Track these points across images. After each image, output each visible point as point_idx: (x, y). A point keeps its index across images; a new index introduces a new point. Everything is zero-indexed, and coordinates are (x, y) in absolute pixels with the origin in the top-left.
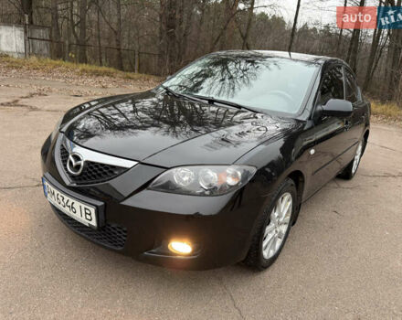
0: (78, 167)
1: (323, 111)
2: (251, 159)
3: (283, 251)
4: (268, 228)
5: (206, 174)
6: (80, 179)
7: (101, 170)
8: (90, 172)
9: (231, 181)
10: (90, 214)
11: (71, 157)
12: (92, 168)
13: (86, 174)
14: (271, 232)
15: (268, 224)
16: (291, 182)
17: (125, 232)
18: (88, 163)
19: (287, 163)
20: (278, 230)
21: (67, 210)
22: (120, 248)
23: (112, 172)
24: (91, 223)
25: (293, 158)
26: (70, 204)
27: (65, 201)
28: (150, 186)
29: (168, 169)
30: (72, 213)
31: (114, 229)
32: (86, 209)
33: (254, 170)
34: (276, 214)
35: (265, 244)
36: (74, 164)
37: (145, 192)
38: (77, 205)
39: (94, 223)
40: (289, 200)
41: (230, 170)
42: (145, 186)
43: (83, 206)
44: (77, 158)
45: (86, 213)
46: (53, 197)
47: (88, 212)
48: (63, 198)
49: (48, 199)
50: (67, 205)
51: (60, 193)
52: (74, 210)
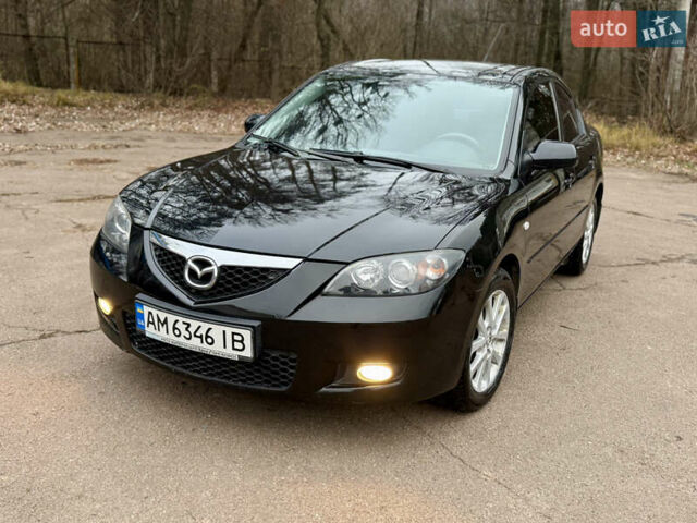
0: (207, 277)
1: (534, 161)
2: (455, 241)
3: (502, 383)
4: (476, 345)
5: (399, 265)
6: (212, 295)
7: (246, 276)
8: (229, 282)
9: (432, 274)
10: (242, 341)
11: (190, 262)
12: (230, 275)
13: (222, 285)
14: (480, 349)
15: (476, 337)
16: (504, 273)
17: (292, 360)
18: (223, 269)
19: (494, 252)
20: (491, 349)
21: (195, 344)
22: (284, 388)
23: (265, 278)
24: (242, 354)
25: (500, 243)
26: (202, 332)
27: (192, 330)
28: (326, 290)
29: (348, 264)
30: (205, 345)
31: (275, 359)
32: (233, 334)
33: (462, 255)
34: (486, 324)
35: (472, 368)
36: (199, 273)
37: (319, 299)
38: (217, 331)
39: (248, 353)
40: (503, 303)
41: (430, 258)
42: (319, 292)
43: (229, 330)
44: (203, 263)
45: (234, 341)
46: (163, 329)
47: (239, 338)
48: (189, 325)
49: (147, 334)
50: (195, 336)
51: (181, 319)
52: (210, 340)
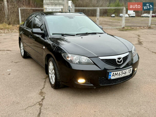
0: (121, 61)
30: (125, 75)
38: (127, 70)
44: (119, 59)
46: (116, 76)
47: (130, 70)
48: (122, 72)
49: (112, 79)
50: (123, 74)
51: (121, 71)
52: (126, 73)
